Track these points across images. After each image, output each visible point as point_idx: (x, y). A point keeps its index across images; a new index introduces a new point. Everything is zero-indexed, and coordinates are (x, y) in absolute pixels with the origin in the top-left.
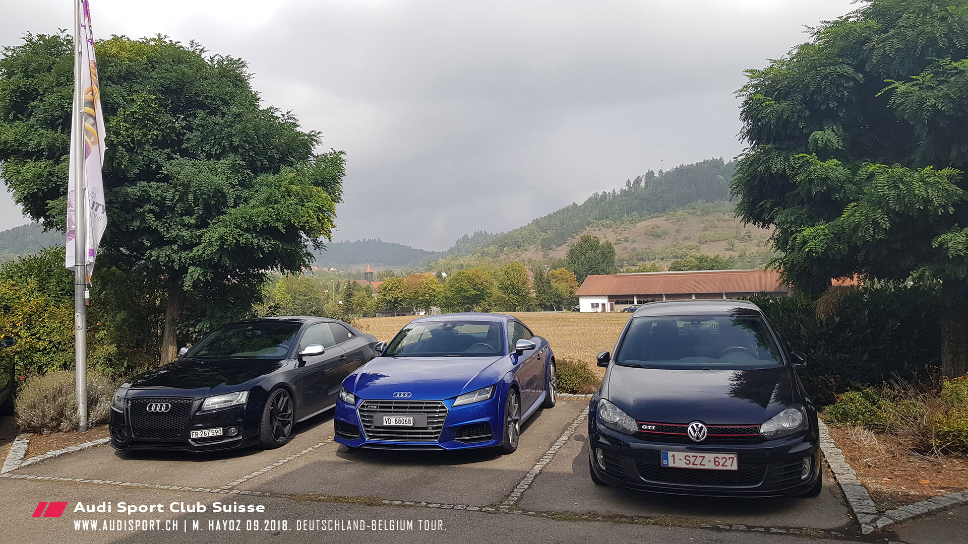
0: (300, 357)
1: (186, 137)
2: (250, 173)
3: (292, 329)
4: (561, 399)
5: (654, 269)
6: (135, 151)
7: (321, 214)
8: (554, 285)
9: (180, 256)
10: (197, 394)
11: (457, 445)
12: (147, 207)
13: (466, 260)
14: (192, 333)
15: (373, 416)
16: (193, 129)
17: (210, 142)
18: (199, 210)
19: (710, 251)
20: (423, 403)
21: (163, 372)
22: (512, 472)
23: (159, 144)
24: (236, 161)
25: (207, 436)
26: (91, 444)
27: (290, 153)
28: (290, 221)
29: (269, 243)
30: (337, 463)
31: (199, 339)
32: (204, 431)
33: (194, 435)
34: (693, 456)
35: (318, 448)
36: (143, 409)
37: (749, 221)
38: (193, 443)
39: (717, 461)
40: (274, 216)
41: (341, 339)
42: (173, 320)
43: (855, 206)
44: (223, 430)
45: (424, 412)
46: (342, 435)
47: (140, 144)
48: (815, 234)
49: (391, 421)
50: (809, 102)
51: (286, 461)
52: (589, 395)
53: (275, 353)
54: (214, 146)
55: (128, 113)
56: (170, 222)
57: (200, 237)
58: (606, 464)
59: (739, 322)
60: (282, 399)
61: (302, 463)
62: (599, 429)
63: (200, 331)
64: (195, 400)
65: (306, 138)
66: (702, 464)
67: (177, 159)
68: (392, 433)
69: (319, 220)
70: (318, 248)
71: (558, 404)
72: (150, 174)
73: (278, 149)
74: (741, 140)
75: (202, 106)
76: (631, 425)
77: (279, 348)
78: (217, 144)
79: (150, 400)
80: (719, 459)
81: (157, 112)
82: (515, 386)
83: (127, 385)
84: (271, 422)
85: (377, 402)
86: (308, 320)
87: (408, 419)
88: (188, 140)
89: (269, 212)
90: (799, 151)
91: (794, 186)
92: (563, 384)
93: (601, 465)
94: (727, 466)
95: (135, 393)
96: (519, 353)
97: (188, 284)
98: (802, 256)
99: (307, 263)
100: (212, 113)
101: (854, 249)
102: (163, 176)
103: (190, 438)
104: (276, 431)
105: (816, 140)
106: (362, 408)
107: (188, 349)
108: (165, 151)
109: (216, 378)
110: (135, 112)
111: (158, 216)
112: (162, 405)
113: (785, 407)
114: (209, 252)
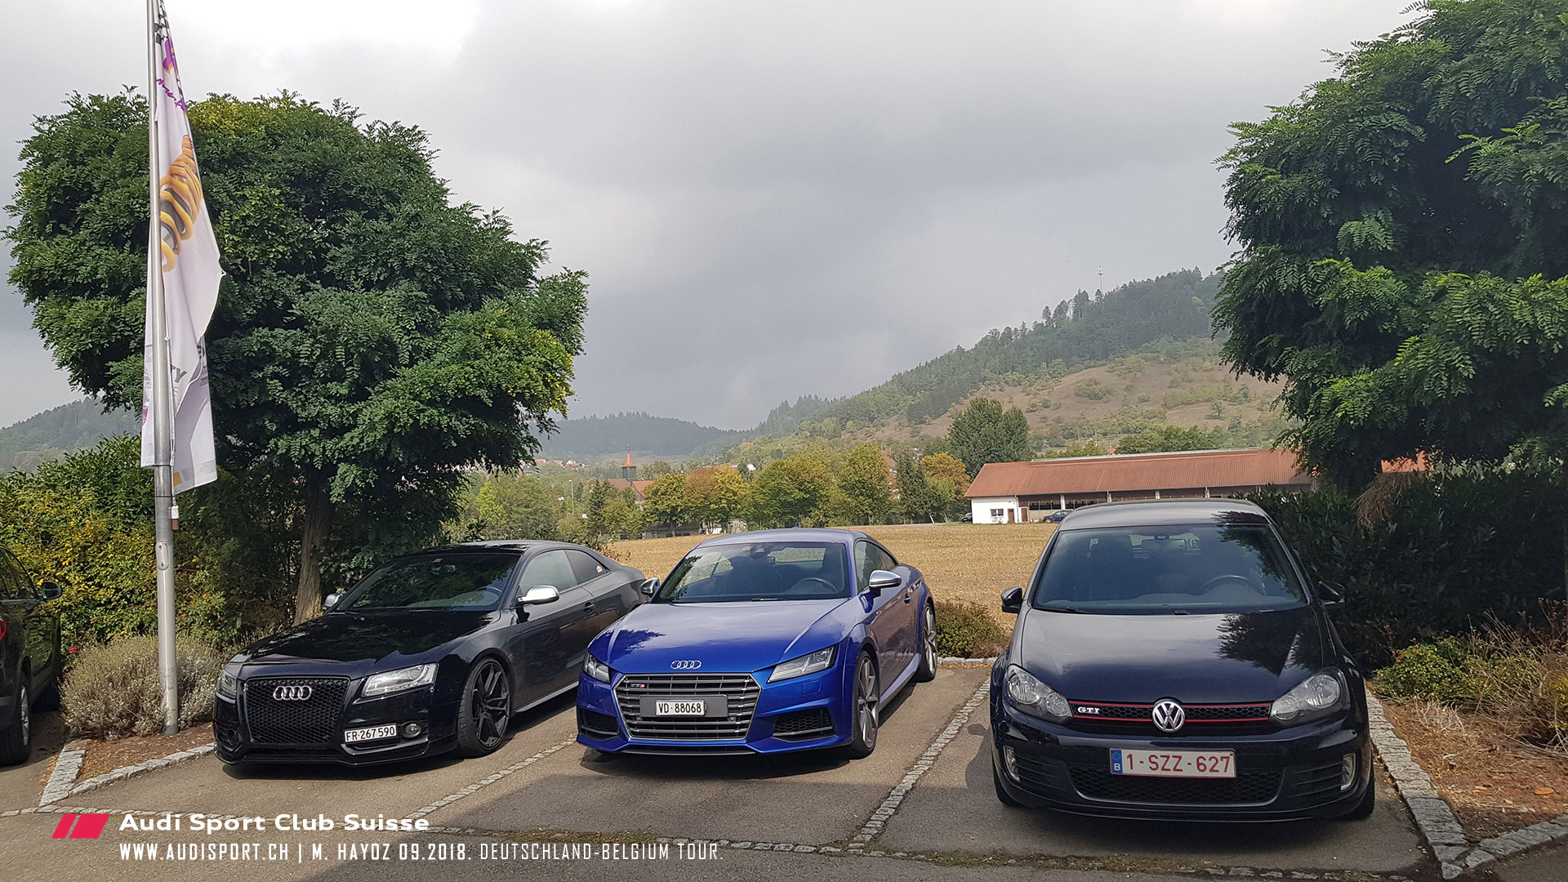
0: (519, 607)
1: (330, 255)
2: (434, 310)
3: (506, 560)
4: (945, 666)
5: (1092, 450)
6: (249, 279)
7: (549, 375)
8: (930, 481)
9: (324, 447)
10: (353, 669)
11: (776, 744)
12: (269, 369)
13: (785, 443)
14: (344, 571)
15: (638, 701)
16: (342, 241)
17: (368, 261)
18: (353, 372)
19: (1181, 421)
20: (720, 678)
21: (299, 635)
22: (865, 787)
23: (286, 267)
24: (411, 292)
25: (371, 738)
26: (184, 755)
27: (498, 277)
28: (499, 386)
29: (467, 423)
30: (582, 778)
31: (357, 581)
32: (366, 730)
33: (351, 736)
34: (1162, 756)
35: (551, 754)
36: (267, 697)
37: (1243, 370)
38: (348, 750)
39: (1202, 764)
40: (475, 379)
41: (585, 575)
42: (315, 551)
43: (1417, 342)
44: (398, 728)
45: (722, 692)
46: (589, 732)
47: (257, 268)
48: (1353, 388)
49: (669, 707)
50: (1338, 175)
51: (500, 776)
52: (990, 659)
53: (480, 600)
54: (375, 268)
55: (236, 218)
56: (307, 392)
57: (355, 415)
58: (1020, 772)
59: (1232, 534)
60: (491, 675)
61: (525, 780)
62: (1007, 714)
63: (358, 568)
64: (351, 680)
65: (523, 251)
66: (1177, 768)
67: (317, 290)
68: (671, 727)
69: (546, 384)
70: (546, 429)
71: (940, 675)
72: (273, 315)
73: (479, 272)
74: (1228, 238)
75: (355, 204)
76: (1061, 708)
77: (485, 592)
78: (381, 266)
79: (279, 682)
80: (1205, 759)
81: (283, 215)
82: (868, 647)
83: (241, 658)
84: (475, 713)
85: (646, 678)
86: (532, 546)
87: (696, 703)
88: (334, 258)
89: (466, 373)
90: (1323, 254)
91: (1317, 312)
92: (948, 642)
93: (1012, 774)
94: (1218, 771)
95: (252, 670)
96: (875, 592)
97: (337, 493)
98: (1332, 425)
99: (529, 453)
100: (372, 215)
101: (1417, 412)
102: (294, 318)
103: (344, 742)
104: (483, 726)
105: (1351, 236)
106: (621, 688)
107: (338, 596)
108: (298, 277)
109: (385, 643)
110: (248, 216)
111: (288, 384)
112: (297, 689)
113: (1310, 673)
114: (370, 440)
